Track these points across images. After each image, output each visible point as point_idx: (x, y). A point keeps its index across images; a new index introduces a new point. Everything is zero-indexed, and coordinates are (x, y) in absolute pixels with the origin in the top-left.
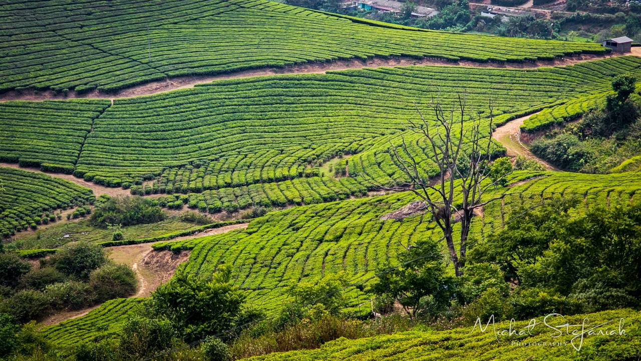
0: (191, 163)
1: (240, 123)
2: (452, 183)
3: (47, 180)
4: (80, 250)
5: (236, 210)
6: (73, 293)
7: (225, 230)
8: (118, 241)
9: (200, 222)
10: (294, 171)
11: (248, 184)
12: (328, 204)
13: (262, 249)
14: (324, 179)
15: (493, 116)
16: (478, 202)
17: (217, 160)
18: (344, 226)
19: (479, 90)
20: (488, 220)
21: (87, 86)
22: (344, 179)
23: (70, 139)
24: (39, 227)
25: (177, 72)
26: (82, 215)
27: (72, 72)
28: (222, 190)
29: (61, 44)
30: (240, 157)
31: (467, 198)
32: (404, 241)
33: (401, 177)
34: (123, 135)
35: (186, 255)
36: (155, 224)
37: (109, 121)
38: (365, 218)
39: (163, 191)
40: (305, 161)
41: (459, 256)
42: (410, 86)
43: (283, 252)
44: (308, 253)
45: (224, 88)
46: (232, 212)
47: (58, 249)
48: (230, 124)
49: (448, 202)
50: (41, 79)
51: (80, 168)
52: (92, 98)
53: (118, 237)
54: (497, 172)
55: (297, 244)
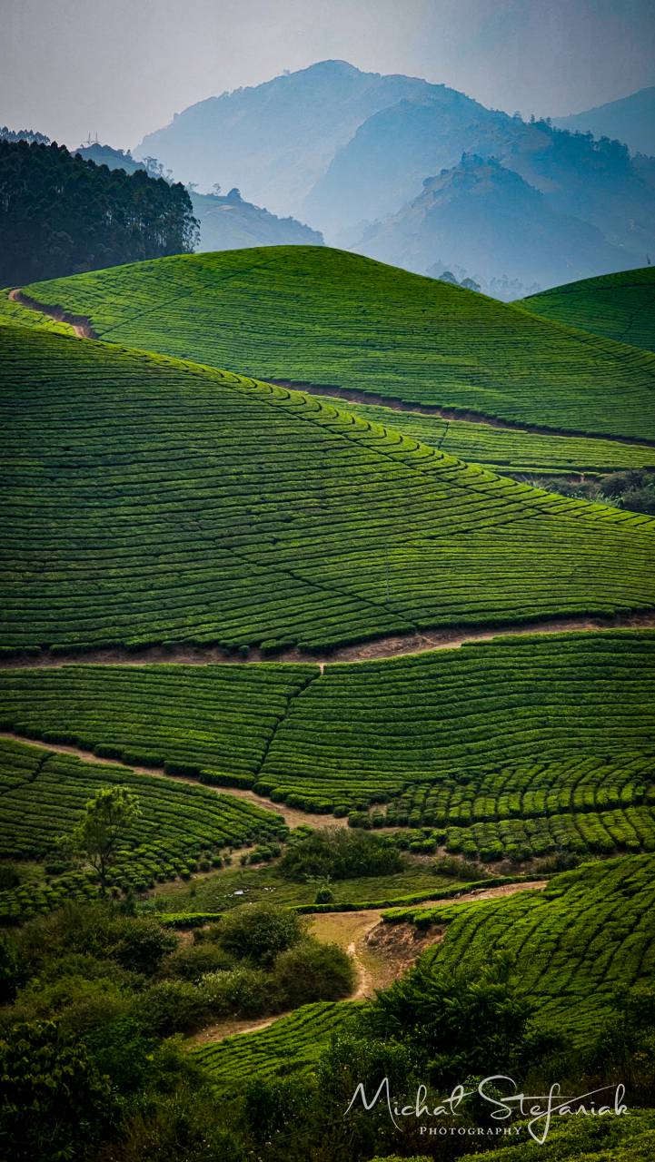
0: (453, 776)
1: (539, 710)
3: (211, 799)
4: (260, 918)
5: (527, 857)
6: (247, 990)
7: (509, 892)
8: (325, 905)
9: (466, 876)
10: (628, 794)
11: (548, 814)
13: (570, 925)
17: (497, 771)
21: (281, 642)
23: (249, 729)
24: (194, 876)
25: (433, 621)
26: (266, 858)
27: (256, 618)
28: (504, 823)
29: (237, 571)
30: (538, 767)
34: (338, 725)
35: (440, 933)
36: (388, 878)
37: (313, 702)
39: (403, 823)
40: (648, 776)
43: (606, 931)
44: (649, 935)
45: (511, 650)
46: (520, 861)
47: (224, 915)
48: (521, 711)
50: (205, 627)
51: (265, 780)
52: (287, 662)
53: (324, 898)
55: (631, 919)
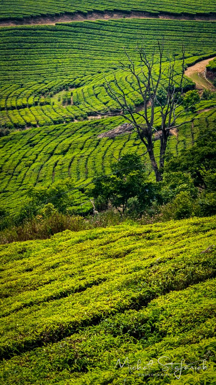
2: (153, 110)
10: (31, 101)
12: (57, 126)
13: (6, 161)
14: (54, 106)
15: (185, 58)
16: (173, 124)
18: (69, 143)
19: (174, 38)
20: (181, 138)
22: (69, 107)
31: (164, 121)
32: (116, 154)
33: (113, 104)
38: (85, 137)
40: (40, 93)
41: (159, 166)
42: (121, 35)
43: (22, 163)
44: (41, 163)
49: (150, 124)
54: (188, 101)
55: (33, 157)
